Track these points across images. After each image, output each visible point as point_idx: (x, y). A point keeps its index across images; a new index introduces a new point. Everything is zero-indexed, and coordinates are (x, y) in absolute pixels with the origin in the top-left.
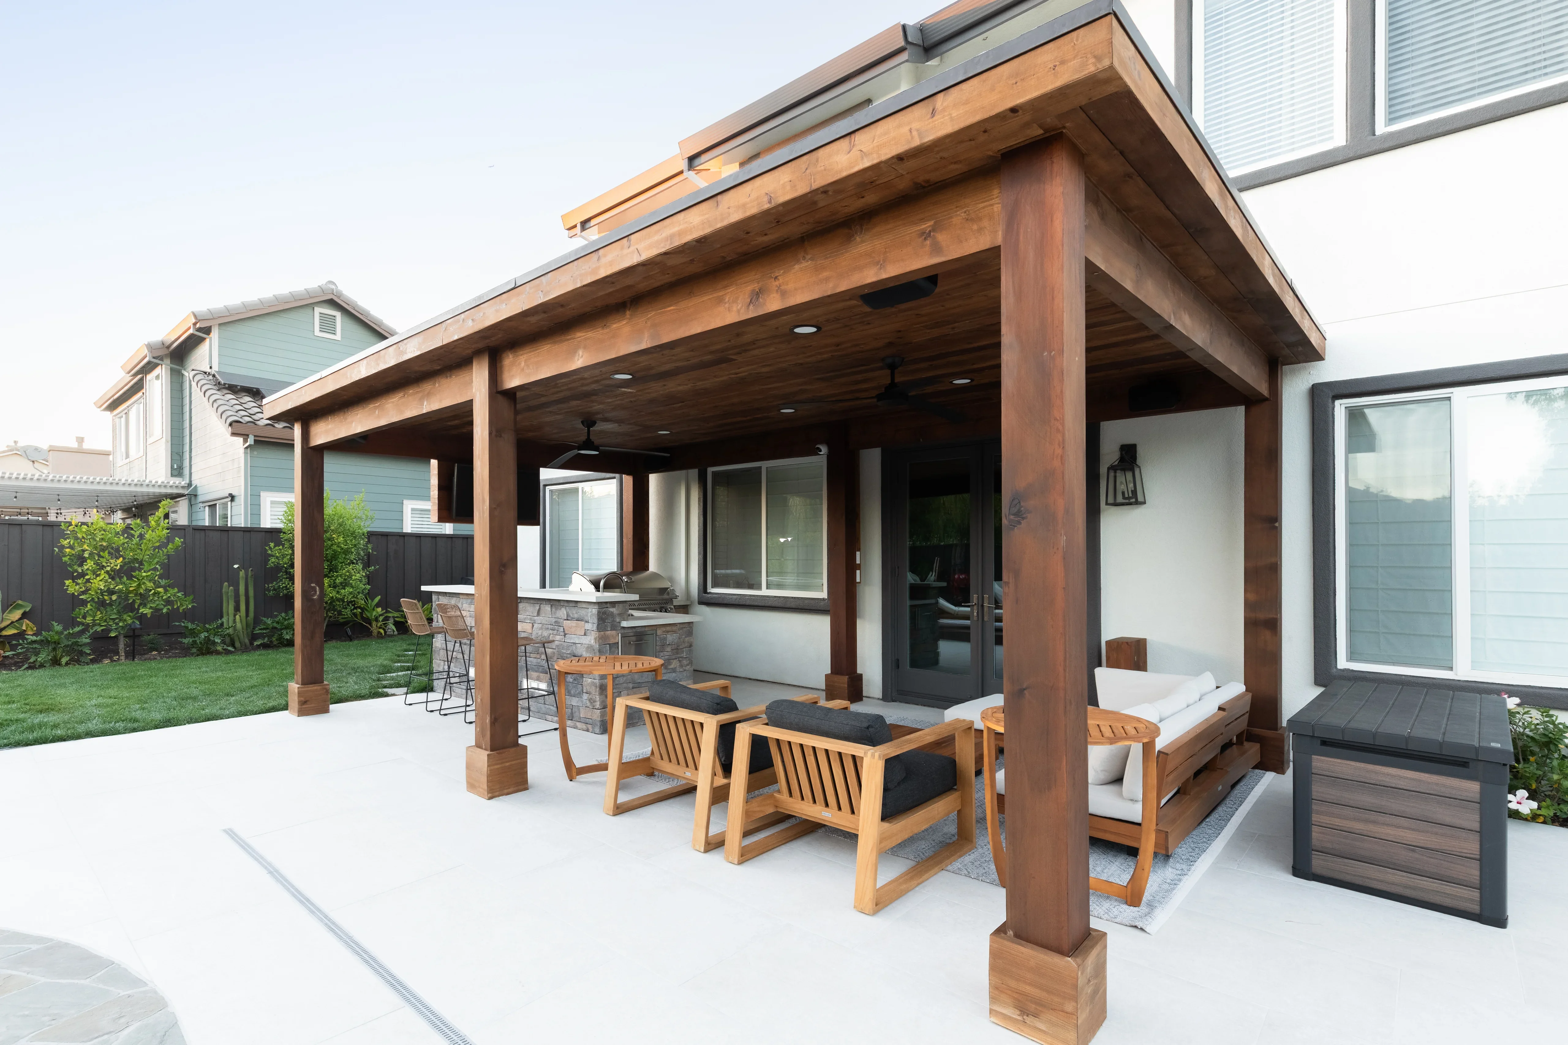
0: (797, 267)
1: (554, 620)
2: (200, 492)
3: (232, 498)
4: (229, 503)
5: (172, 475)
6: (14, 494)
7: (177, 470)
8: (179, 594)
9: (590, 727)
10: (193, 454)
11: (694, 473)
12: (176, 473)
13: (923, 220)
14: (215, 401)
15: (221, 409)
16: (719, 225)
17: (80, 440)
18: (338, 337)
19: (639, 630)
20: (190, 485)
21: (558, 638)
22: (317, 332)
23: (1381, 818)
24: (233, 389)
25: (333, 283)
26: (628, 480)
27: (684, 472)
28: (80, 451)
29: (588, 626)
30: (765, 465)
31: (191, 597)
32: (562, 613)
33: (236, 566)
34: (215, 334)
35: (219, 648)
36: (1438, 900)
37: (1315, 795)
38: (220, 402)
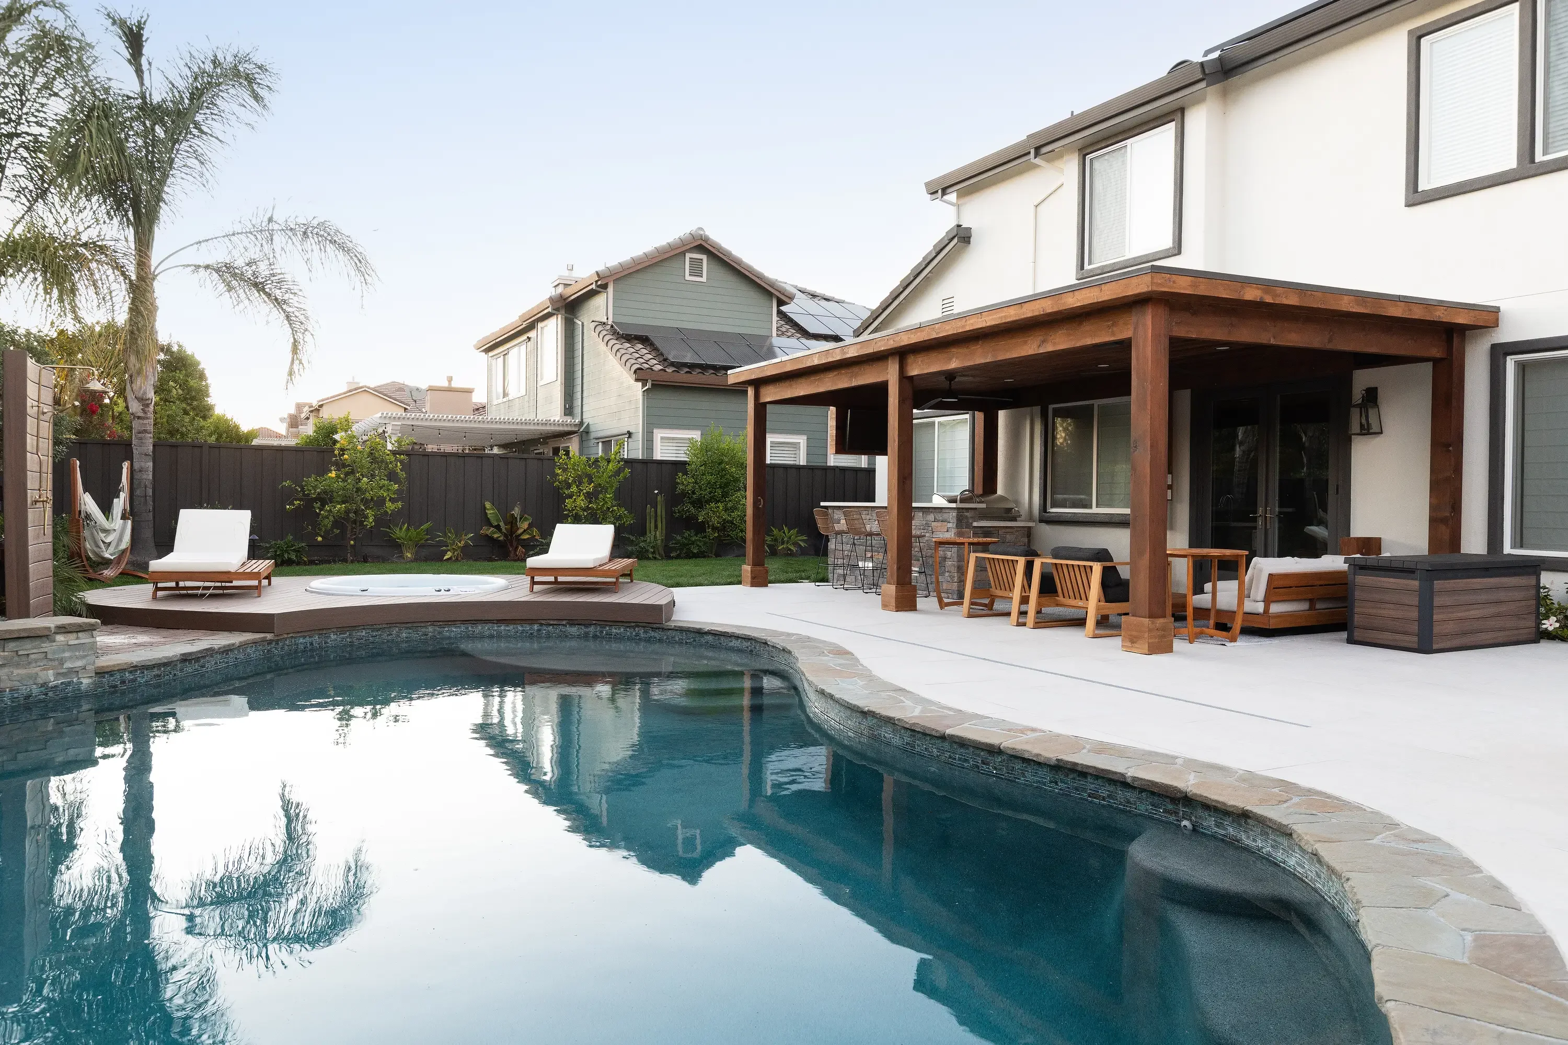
0: (1060, 332)
1: (924, 522)
2: (592, 429)
3: (630, 434)
4: (626, 439)
5: (565, 415)
6: (464, 434)
7: (569, 410)
8: (625, 512)
9: (950, 595)
10: (585, 394)
11: (1037, 409)
12: (568, 412)
13: (1108, 321)
14: (618, 350)
15: (625, 358)
16: (1023, 317)
17: (450, 379)
18: (704, 279)
19: (986, 529)
20: (582, 423)
21: (927, 535)
22: (688, 277)
23: (1383, 606)
24: (629, 338)
25: (701, 229)
26: (980, 416)
27: (1028, 409)
28: (450, 390)
29: (950, 525)
30: (1097, 403)
31: (633, 515)
32: (931, 517)
33: (656, 492)
34: (610, 289)
35: (651, 556)
36: (1402, 645)
37: (1357, 597)
38: (623, 351)
